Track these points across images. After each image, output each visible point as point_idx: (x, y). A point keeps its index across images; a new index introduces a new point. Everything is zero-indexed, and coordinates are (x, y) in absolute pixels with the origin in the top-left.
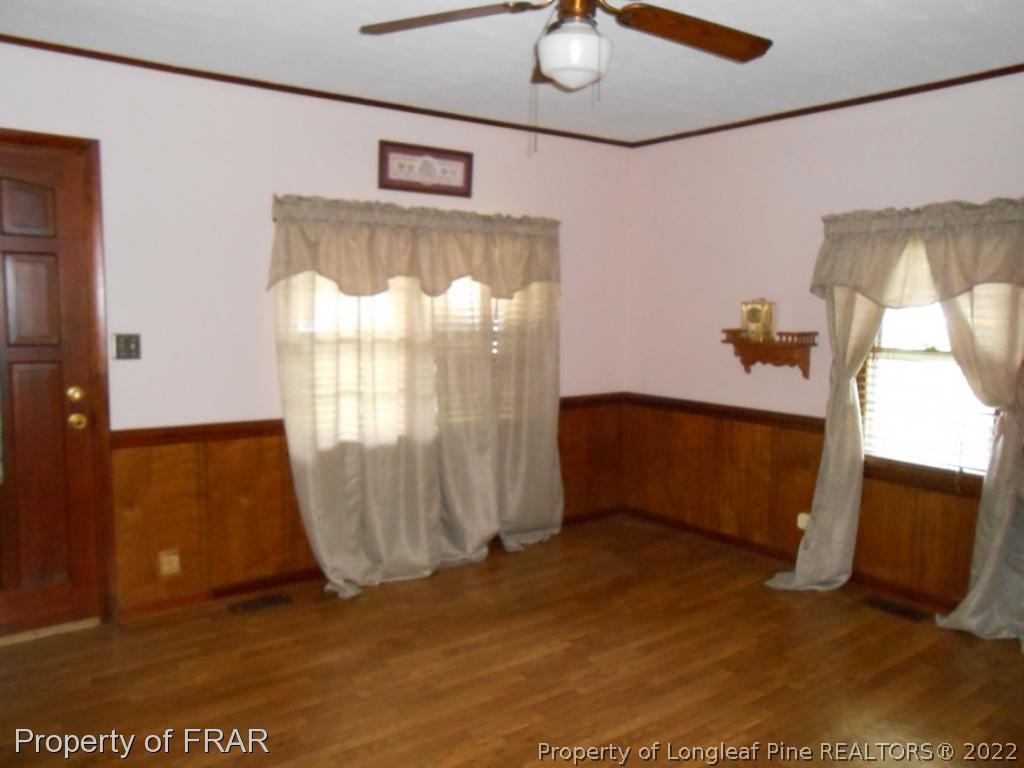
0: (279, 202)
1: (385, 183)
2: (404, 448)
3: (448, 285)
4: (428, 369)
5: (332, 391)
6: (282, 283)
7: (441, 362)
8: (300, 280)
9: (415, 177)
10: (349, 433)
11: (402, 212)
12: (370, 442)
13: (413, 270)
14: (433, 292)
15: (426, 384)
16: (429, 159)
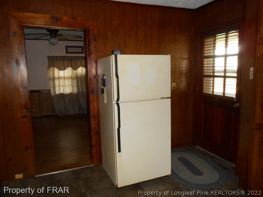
0: (48, 57)
1: (67, 53)
2: (71, 94)
3: (78, 68)
4: (75, 82)
5: (58, 85)
6: (49, 69)
7: (77, 80)
8: (52, 68)
9: (73, 51)
10: (62, 92)
11: (69, 57)
12: (65, 93)
13: (71, 66)
14: (75, 70)
15: (75, 84)
16: (75, 48)
